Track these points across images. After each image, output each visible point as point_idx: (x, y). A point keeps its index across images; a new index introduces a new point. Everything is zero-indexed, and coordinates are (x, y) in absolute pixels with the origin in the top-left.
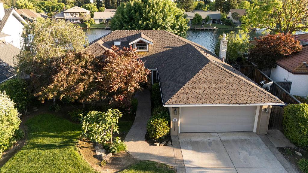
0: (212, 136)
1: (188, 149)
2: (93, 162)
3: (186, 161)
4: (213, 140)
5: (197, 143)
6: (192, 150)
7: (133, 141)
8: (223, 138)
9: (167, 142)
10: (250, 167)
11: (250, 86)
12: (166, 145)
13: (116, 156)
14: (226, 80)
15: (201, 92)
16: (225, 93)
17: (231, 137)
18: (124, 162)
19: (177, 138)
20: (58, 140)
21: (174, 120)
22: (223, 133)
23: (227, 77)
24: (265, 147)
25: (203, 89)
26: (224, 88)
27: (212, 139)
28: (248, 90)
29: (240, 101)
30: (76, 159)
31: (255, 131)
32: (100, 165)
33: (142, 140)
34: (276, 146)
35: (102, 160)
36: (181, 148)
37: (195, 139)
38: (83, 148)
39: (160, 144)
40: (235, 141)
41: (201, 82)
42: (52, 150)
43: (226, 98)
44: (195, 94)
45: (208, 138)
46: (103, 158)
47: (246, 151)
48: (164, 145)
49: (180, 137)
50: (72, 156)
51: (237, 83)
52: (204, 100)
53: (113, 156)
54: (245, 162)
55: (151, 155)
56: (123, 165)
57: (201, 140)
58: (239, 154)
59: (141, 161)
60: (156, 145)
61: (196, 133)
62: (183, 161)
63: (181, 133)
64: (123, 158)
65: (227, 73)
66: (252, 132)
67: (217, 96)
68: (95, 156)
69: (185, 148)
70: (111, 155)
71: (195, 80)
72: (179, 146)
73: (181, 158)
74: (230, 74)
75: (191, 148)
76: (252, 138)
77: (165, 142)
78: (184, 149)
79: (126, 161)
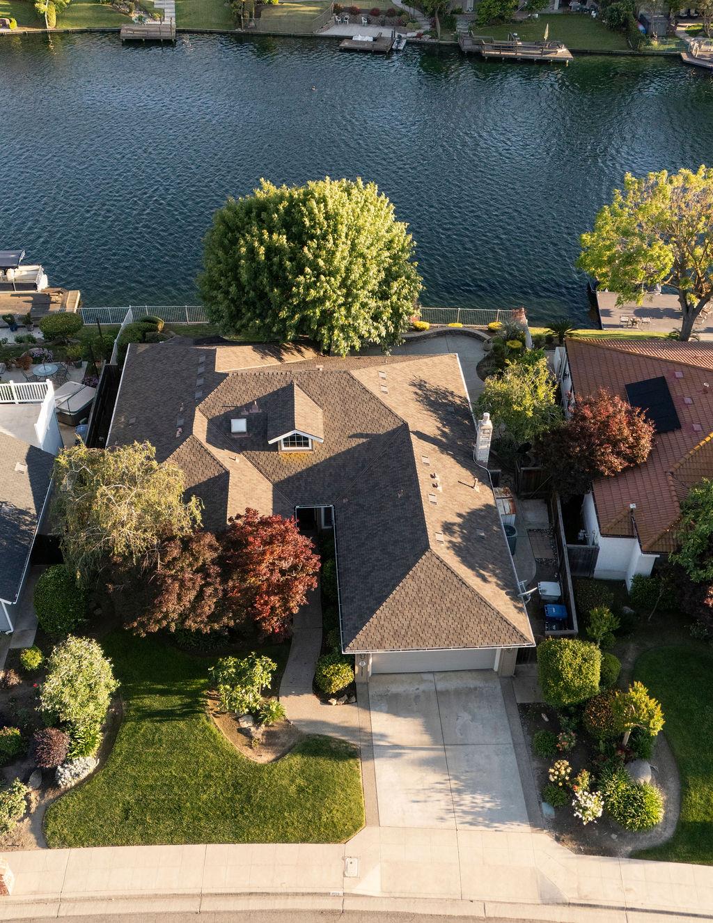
0: (423, 681)
1: (381, 711)
2: (239, 740)
3: (376, 735)
4: (424, 691)
5: (396, 697)
6: (388, 712)
7: (294, 694)
8: (441, 686)
9: (349, 696)
10: (466, 742)
11: (489, 608)
12: (347, 703)
13: (272, 729)
14: (451, 596)
15: (406, 624)
16: (444, 625)
17: (452, 684)
18: (284, 739)
19: (365, 686)
20: (176, 701)
21: (360, 664)
22: (443, 675)
23: (453, 587)
24: (501, 705)
25: (409, 615)
26: (444, 615)
27: (422, 687)
28: (483, 619)
29: (465, 641)
30: (215, 739)
31: (496, 669)
32: (251, 747)
33: (309, 693)
34: (519, 701)
35: (251, 738)
36: (369, 709)
37: (395, 689)
38: (218, 715)
39: (338, 700)
40: (458, 693)
41: (408, 600)
42: (174, 723)
43: (444, 636)
44: (396, 628)
45: (417, 687)
46: (253, 735)
47: (470, 713)
48: (345, 704)
49: (370, 684)
50: (208, 734)
51: (468, 603)
52: (408, 641)
53: (267, 729)
54: (461, 735)
55: (324, 724)
56: (283, 745)
57: (404, 691)
58: (457, 719)
59: (308, 736)
60: (331, 704)
61: (399, 675)
62: (371, 733)
63: (373, 674)
64: (282, 731)
65: (455, 579)
66: (492, 669)
67: (430, 631)
68: (241, 730)
69: (377, 709)
70: (263, 728)
71: (397, 597)
72: (367, 707)
73: (369, 730)
74: (460, 580)
75: (385, 708)
76: (487, 685)
77: (346, 697)
78: (375, 710)
79: (286, 737)
